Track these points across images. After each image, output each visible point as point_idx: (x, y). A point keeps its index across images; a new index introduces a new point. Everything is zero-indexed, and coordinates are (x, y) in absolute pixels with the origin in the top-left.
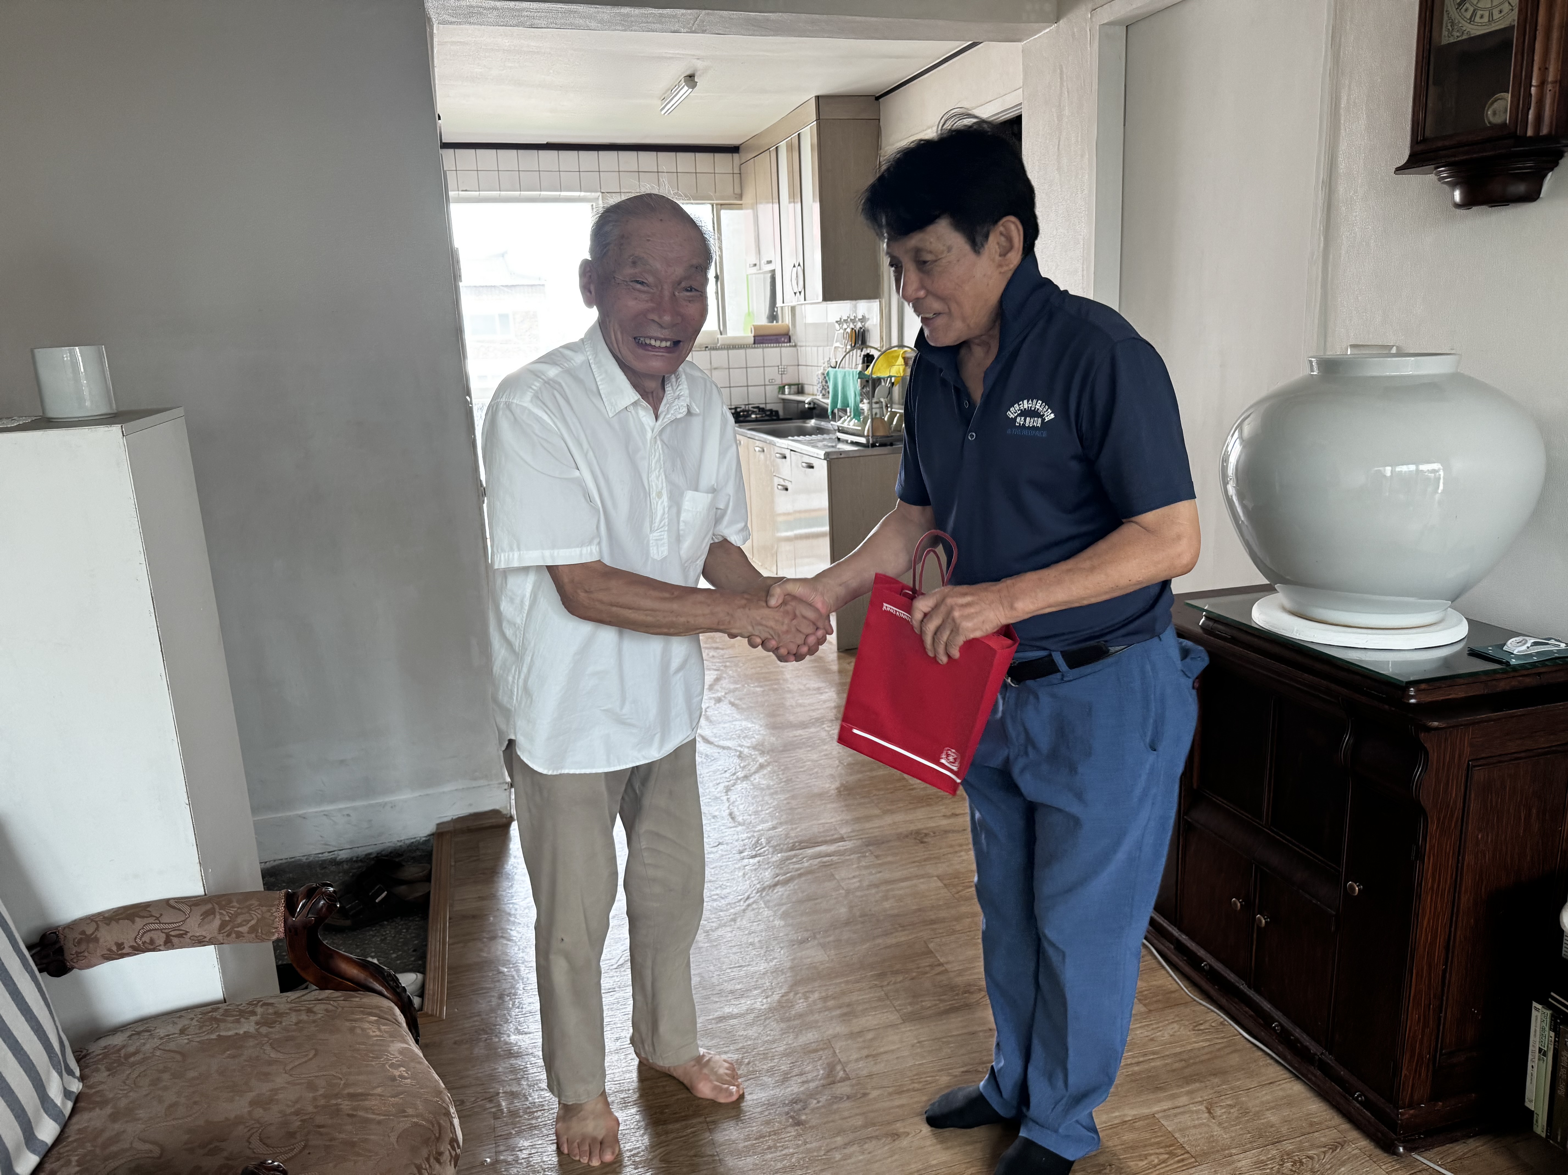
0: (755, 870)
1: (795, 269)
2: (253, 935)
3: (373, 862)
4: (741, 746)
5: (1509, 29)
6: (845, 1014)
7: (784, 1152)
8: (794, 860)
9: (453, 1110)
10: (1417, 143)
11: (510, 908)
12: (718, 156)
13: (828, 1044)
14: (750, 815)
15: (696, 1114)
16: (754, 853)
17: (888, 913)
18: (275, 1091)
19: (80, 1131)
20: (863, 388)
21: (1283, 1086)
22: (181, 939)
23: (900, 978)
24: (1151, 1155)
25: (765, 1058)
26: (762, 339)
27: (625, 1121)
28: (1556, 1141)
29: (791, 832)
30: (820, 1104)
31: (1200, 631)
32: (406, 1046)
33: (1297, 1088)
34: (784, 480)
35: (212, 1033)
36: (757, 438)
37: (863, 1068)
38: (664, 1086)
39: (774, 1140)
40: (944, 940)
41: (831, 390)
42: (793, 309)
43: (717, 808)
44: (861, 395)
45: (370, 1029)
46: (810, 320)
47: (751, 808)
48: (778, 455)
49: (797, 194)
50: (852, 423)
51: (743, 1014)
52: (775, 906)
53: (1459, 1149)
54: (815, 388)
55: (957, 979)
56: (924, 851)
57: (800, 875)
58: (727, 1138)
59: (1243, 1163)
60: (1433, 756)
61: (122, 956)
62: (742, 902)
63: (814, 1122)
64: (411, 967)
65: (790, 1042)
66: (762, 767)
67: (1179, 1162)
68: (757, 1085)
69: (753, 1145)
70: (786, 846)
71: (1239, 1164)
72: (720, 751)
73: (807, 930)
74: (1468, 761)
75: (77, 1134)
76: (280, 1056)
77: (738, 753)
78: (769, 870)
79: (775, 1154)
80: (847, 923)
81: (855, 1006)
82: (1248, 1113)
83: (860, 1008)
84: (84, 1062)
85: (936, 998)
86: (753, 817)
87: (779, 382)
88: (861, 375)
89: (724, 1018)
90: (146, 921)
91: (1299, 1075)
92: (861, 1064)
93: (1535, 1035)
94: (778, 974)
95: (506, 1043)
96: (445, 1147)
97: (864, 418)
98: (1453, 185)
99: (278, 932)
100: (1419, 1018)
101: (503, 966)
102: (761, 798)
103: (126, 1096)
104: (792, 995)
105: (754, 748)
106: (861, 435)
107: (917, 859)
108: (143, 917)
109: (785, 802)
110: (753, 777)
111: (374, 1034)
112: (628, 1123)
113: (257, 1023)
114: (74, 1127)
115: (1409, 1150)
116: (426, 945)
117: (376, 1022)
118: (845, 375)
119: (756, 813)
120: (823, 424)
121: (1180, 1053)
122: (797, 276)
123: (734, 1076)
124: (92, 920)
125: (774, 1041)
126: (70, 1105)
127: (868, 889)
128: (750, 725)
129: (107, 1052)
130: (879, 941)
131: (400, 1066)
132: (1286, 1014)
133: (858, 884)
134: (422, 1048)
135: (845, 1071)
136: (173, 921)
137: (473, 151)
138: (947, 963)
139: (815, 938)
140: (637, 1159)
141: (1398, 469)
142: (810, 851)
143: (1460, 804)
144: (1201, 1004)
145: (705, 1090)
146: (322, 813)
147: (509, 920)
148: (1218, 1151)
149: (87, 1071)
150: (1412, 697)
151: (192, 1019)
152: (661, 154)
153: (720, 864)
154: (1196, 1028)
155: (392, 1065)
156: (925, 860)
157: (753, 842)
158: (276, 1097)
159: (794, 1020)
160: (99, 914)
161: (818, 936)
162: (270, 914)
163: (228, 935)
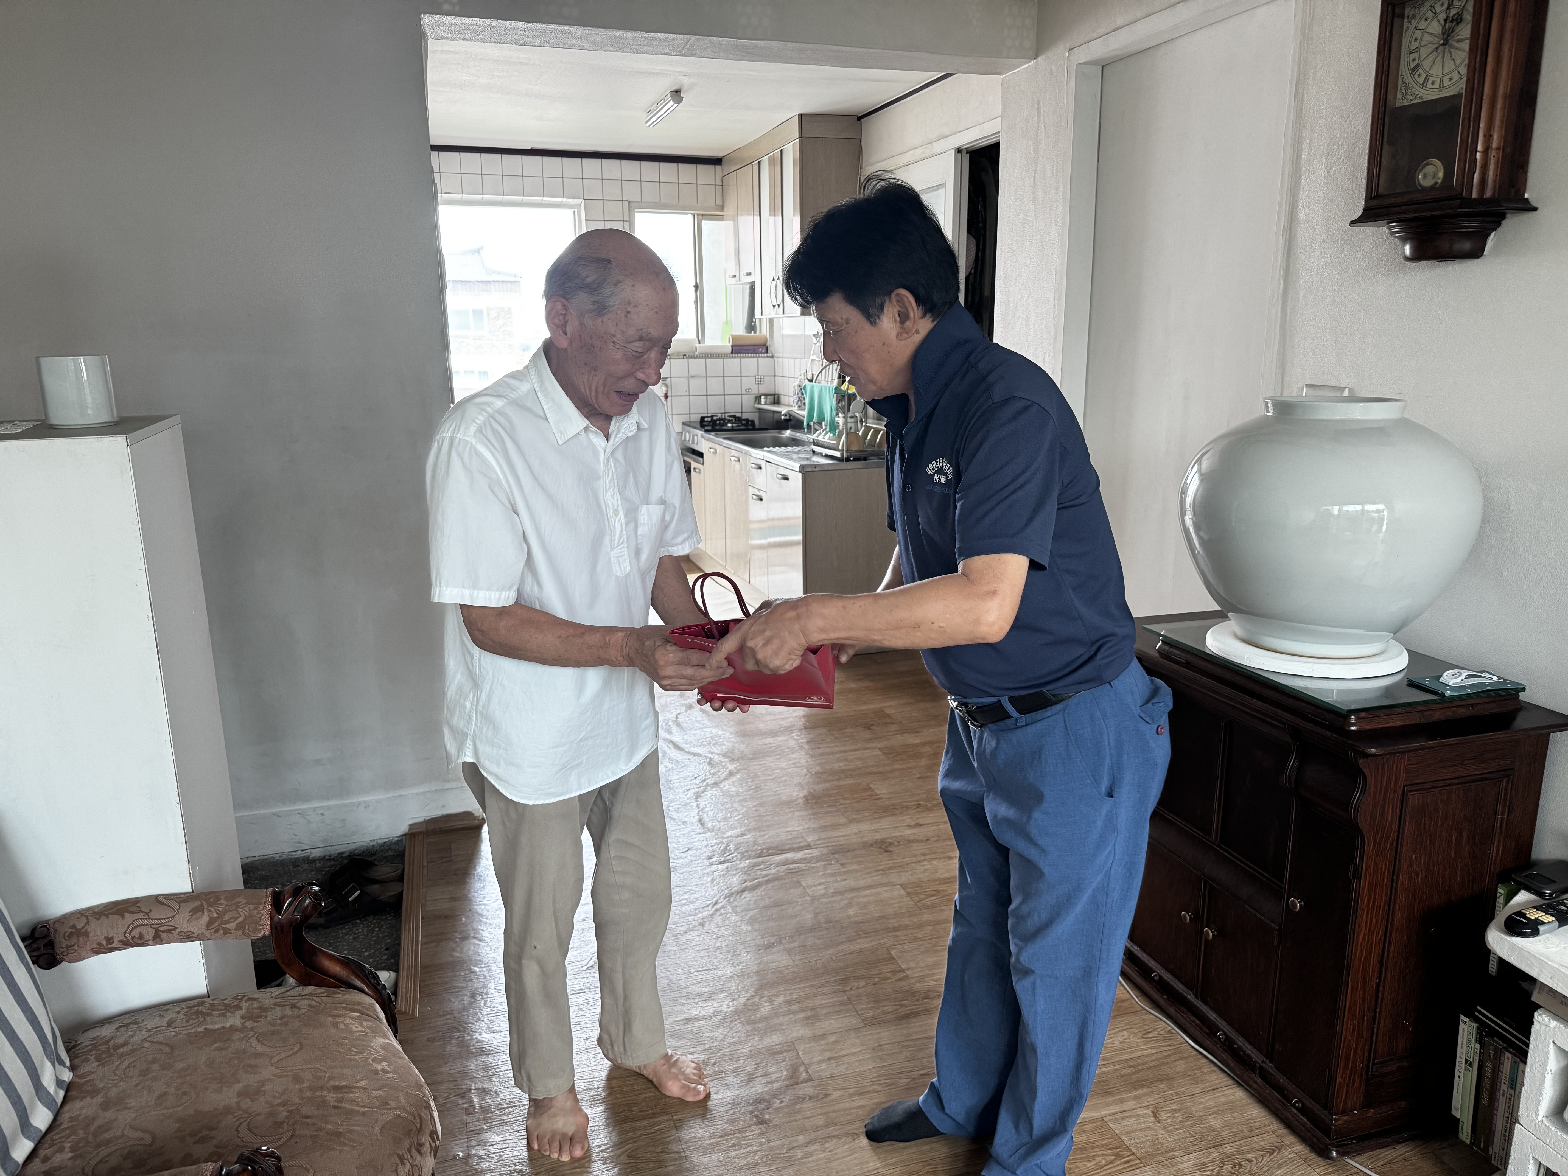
0: (724, 875)
1: (774, 283)
2: (240, 932)
3: (346, 861)
4: (712, 753)
5: (1458, 96)
6: (808, 1018)
7: (748, 1150)
8: (762, 866)
9: (432, 1104)
10: (1371, 198)
11: (479, 909)
12: (700, 167)
13: (791, 1046)
14: (719, 822)
15: (663, 1113)
16: (723, 859)
17: (852, 920)
18: (263, 1083)
19: (72, 1119)
20: (839, 402)
21: (1226, 1092)
22: (170, 935)
23: (862, 983)
24: (1099, 1156)
25: (731, 1059)
26: (739, 349)
27: (594, 1118)
28: (1479, 1147)
29: (759, 839)
30: (783, 1104)
31: (1157, 655)
32: (387, 1041)
33: (1238, 1094)
34: (759, 490)
35: (198, 1026)
36: (733, 448)
37: (824, 1069)
38: (632, 1085)
39: (738, 1138)
40: (906, 947)
41: (807, 401)
42: (771, 321)
43: (686, 814)
44: (837, 410)
45: (353, 1024)
46: (787, 332)
47: (720, 815)
48: (753, 466)
49: (778, 208)
50: (827, 437)
51: (710, 1016)
52: (742, 911)
53: (1389, 1154)
54: (792, 399)
55: (917, 985)
56: (889, 860)
57: (767, 882)
58: (693, 1135)
59: (1186, 1164)
60: (1371, 781)
61: (111, 950)
62: (710, 907)
63: (777, 1121)
64: (383, 965)
65: (755, 1044)
66: (731, 774)
67: (1125, 1163)
68: (722, 1085)
69: (717, 1143)
70: (754, 853)
71: (1182, 1166)
72: (690, 757)
73: (773, 936)
74: (1404, 786)
75: (69, 1122)
76: (268, 1050)
77: (708, 760)
78: (737, 876)
79: (739, 1152)
80: (812, 929)
81: (819, 1010)
82: (1192, 1117)
83: (824, 1011)
84: (74, 1052)
85: (897, 1003)
86: (722, 823)
87: (755, 391)
88: (837, 390)
89: (691, 1019)
90: (136, 916)
91: (1242, 1082)
92: (823, 1066)
93: (1462, 1047)
94: (744, 978)
95: (478, 1041)
96: (426, 1139)
97: (839, 432)
98: (1404, 240)
99: (264, 929)
100: (1354, 1029)
101: (475, 966)
102: (730, 805)
103: (116, 1085)
104: (757, 999)
105: (724, 755)
106: (836, 449)
107: (881, 868)
108: (133, 912)
109: (754, 809)
110: (723, 783)
111: (357, 1029)
112: (597, 1120)
113: (243, 1017)
114: (65, 1116)
115: (1342, 1154)
116: (399, 944)
117: (359, 1018)
118: (821, 390)
119: (725, 819)
120: (798, 435)
121: (1130, 1059)
122: (776, 290)
123: (700, 1077)
124: (82, 915)
125: (740, 1043)
126: (62, 1093)
127: (833, 896)
128: (720, 733)
129: (96, 1044)
130: (843, 947)
131: (382, 1060)
132: (1230, 1023)
133: (823, 891)
134: (401, 1043)
135: (807, 1072)
136: (162, 917)
137: (458, 154)
138: (908, 969)
139: (781, 943)
140: (606, 1155)
141: (1345, 508)
142: (777, 858)
143: (1395, 827)
144: (1150, 1013)
145: (674, 1089)
146: (297, 812)
147: (481, 921)
148: (1162, 1153)
149: (77, 1061)
150: (1353, 725)
151: (178, 1012)
152: (644, 164)
153: (689, 869)
154: (1145, 1036)
155: (374, 1060)
156: (889, 869)
157: (722, 848)
158: (264, 1089)
159: (759, 1022)
160: (89, 909)
161: (784, 941)
162: (257, 912)
163: (216, 932)
